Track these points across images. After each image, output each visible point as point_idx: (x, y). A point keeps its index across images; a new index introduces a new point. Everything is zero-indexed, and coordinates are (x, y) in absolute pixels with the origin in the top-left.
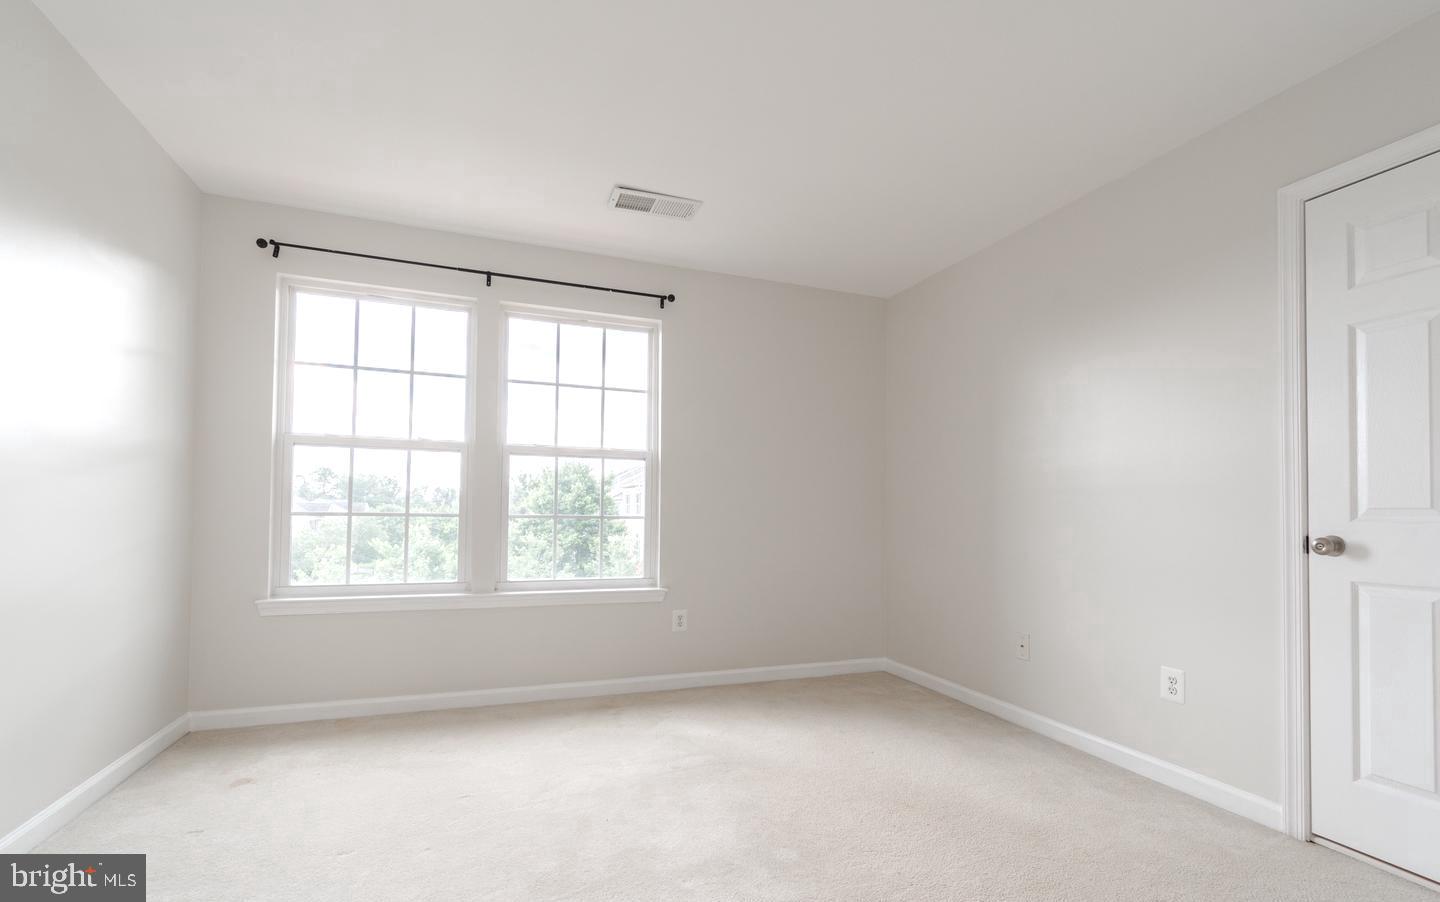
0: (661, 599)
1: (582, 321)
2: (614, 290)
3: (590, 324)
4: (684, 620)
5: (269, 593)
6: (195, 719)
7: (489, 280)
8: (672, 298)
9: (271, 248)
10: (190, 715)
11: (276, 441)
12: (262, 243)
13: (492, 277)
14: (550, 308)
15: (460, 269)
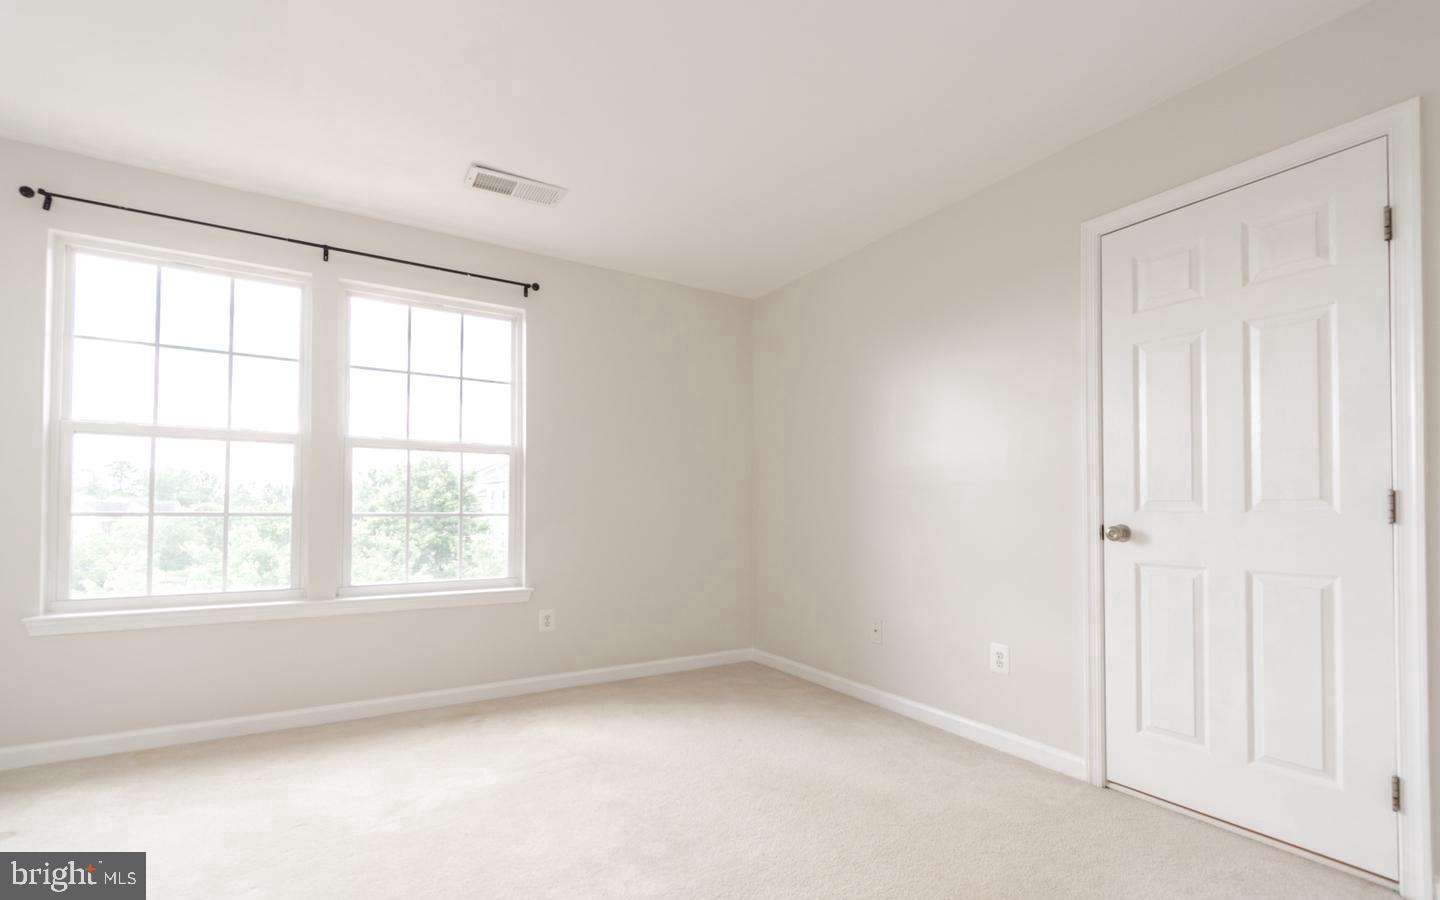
0: (526, 599)
1: (439, 306)
2: (472, 275)
3: (446, 309)
4: (552, 621)
5: (41, 610)
7: (326, 255)
8: (536, 287)
9: (40, 198)
12: (27, 192)
13: (330, 251)
14: (399, 289)
15: (290, 240)
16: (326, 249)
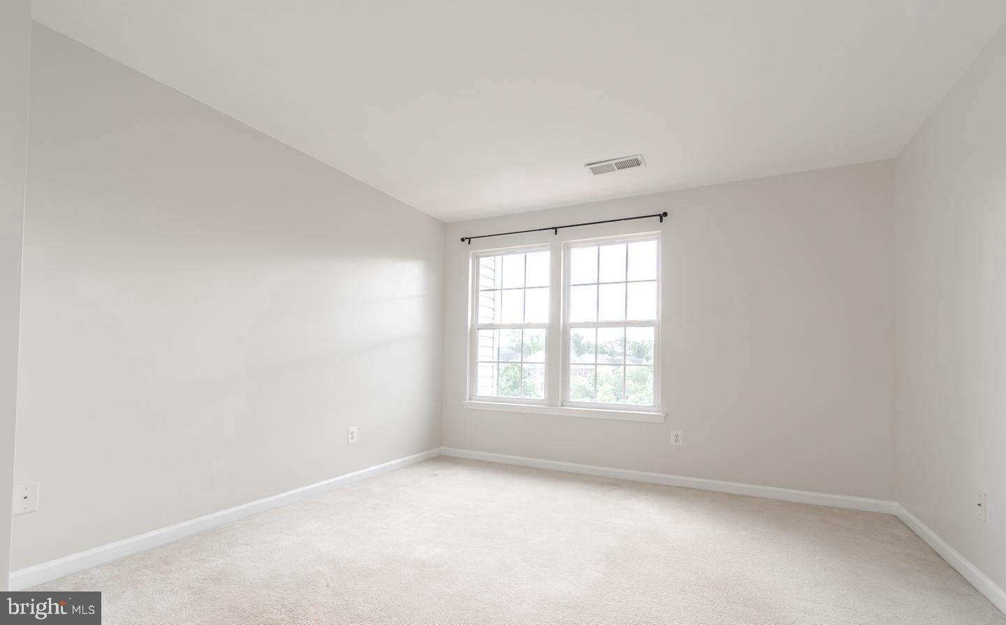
0: (662, 421)
1: (612, 243)
2: (624, 219)
3: (619, 243)
4: (680, 438)
5: (467, 398)
6: (445, 450)
7: (556, 231)
8: (665, 214)
9: (467, 241)
10: (443, 448)
11: (471, 329)
12: (463, 240)
13: (558, 229)
14: (592, 239)
15: (540, 230)
16: (556, 229)
